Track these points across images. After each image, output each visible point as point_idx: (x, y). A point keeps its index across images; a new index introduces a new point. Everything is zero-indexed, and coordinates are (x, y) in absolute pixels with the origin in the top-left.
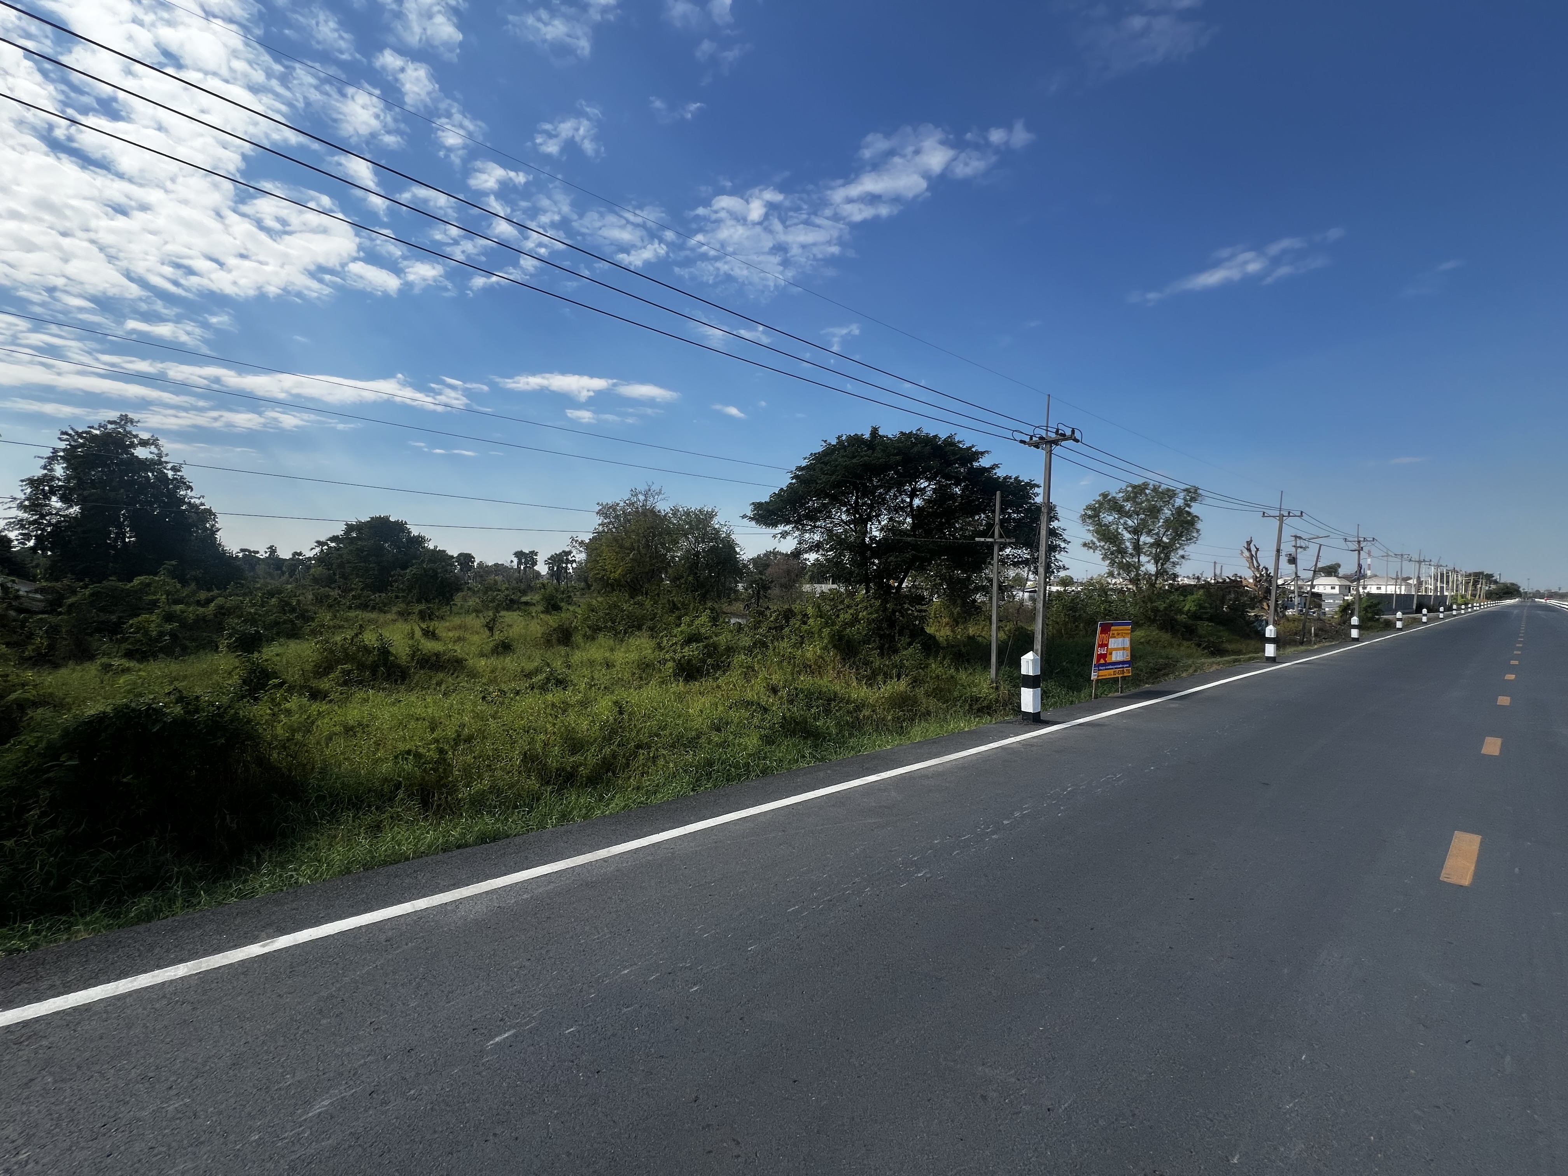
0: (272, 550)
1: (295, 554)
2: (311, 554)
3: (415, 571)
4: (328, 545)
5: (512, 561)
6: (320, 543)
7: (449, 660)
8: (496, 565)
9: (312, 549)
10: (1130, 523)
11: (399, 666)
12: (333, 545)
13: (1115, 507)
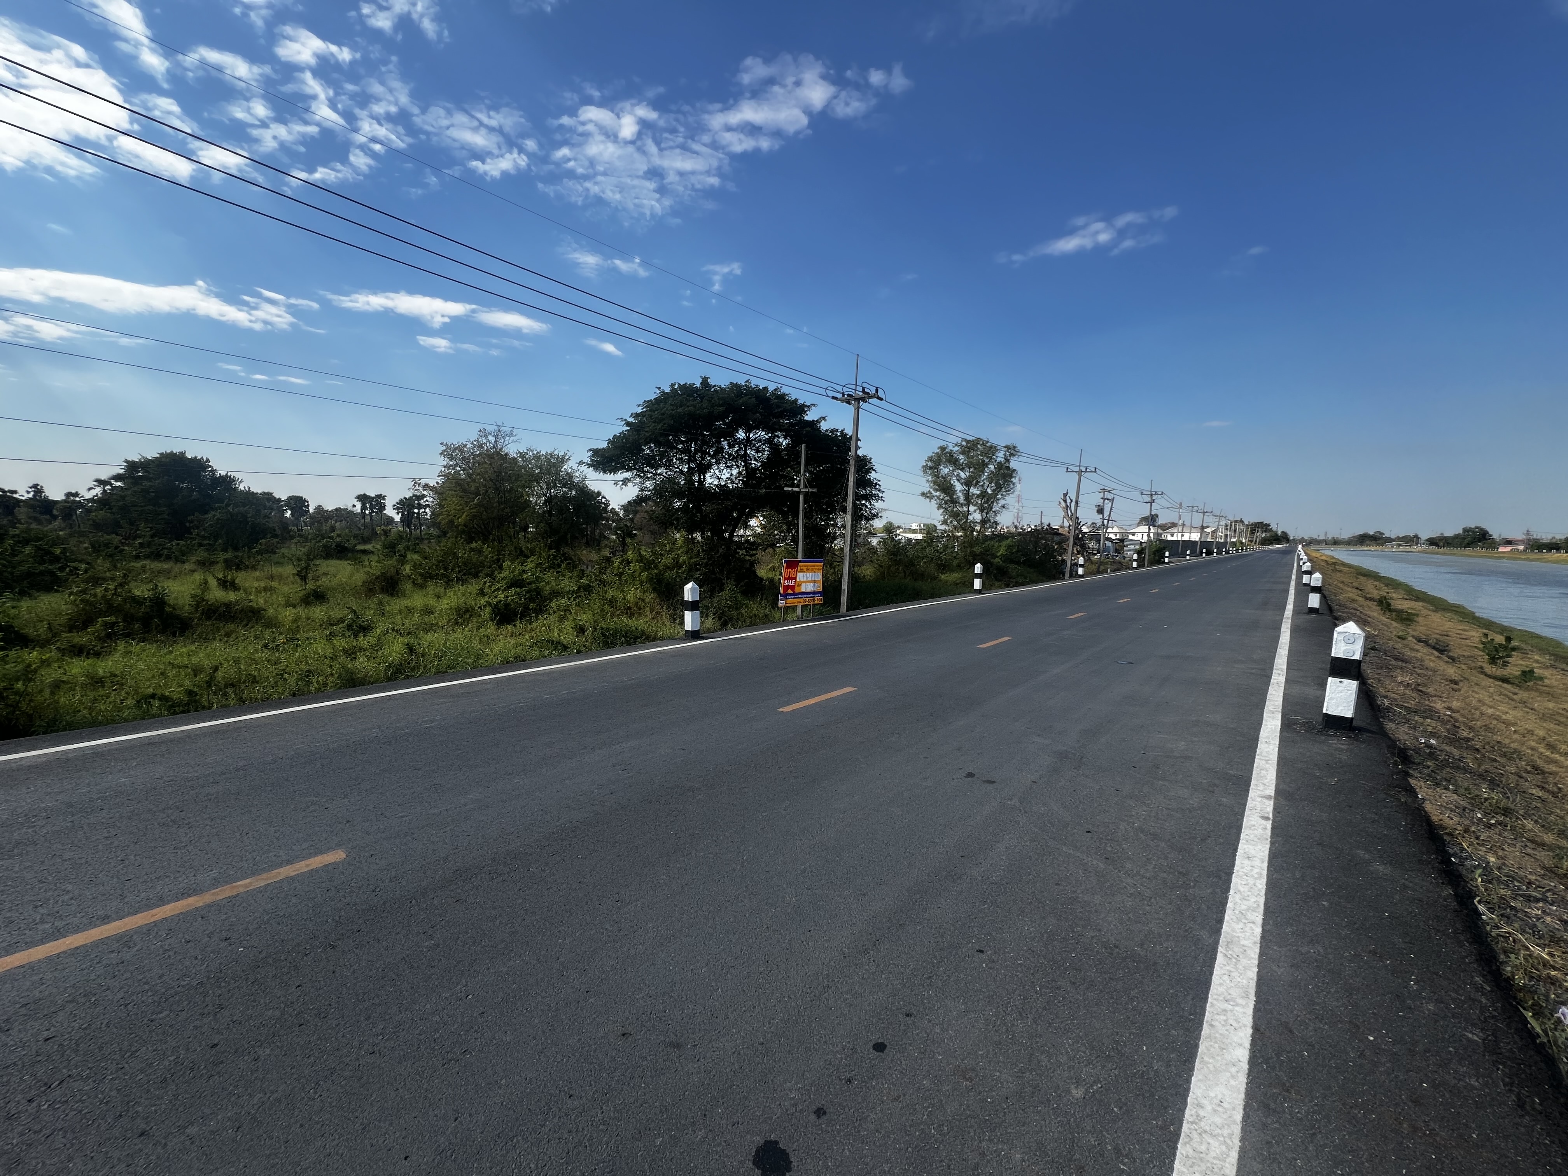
0: (37, 489)
1: (69, 494)
2: (89, 495)
3: (218, 516)
4: (111, 485)
5: (354, 506)
6: (100, 482)
7: (242, 610)
8: (338, 510)
9: (90, 489)
10: (963, 475)
11: (178, 618)
12: (119, 484)
13: (952, 460)
